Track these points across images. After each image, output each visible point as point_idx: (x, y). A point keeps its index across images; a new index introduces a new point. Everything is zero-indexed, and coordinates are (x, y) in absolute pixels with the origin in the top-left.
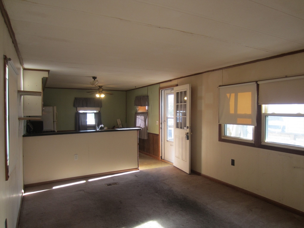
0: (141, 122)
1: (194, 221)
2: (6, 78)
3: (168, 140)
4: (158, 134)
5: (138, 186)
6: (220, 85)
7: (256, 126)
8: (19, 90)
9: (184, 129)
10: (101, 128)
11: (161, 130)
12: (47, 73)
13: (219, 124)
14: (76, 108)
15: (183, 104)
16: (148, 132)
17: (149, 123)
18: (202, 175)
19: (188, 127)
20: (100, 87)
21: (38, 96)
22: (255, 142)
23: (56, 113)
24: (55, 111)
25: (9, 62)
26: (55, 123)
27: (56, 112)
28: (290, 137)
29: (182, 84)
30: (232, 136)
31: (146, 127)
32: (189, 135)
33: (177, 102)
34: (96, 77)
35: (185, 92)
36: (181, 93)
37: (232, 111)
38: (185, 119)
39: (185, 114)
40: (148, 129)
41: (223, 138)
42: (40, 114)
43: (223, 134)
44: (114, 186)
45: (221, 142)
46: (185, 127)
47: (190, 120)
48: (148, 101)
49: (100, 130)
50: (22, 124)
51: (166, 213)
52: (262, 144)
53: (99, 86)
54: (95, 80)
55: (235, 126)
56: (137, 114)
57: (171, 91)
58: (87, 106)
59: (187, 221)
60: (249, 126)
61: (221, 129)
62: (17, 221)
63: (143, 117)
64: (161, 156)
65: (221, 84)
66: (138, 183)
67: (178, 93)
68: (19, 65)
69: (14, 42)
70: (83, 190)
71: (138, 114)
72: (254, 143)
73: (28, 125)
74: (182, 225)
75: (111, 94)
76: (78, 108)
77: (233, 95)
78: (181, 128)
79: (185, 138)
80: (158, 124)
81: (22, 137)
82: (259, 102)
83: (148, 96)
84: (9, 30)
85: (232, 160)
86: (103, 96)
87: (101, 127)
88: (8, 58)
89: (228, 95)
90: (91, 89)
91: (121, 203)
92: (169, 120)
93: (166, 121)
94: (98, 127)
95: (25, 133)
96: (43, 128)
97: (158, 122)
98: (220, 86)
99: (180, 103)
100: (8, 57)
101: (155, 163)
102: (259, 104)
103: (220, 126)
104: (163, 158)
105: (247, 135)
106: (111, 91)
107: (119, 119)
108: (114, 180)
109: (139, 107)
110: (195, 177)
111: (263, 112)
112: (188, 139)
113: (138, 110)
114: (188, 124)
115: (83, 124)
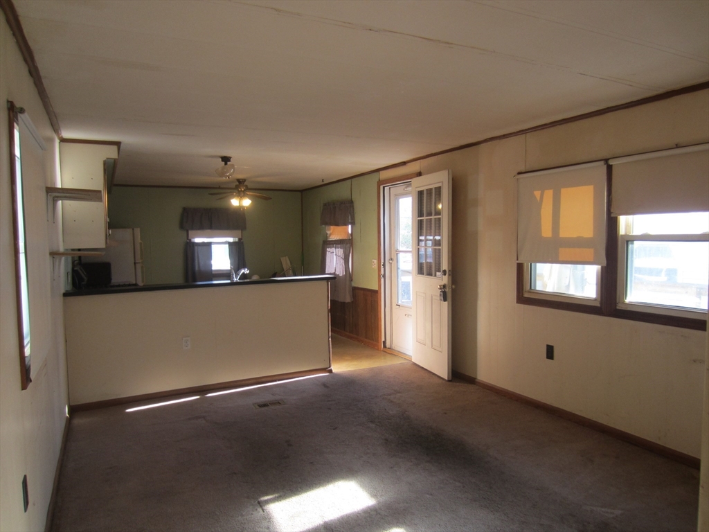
0: (337, 264)
1: (457, 484)
2: (15, 156)
3: (400, 303)
4: (377, 289)
5: (330, 409)
6: (519, 171)
7: (605, 265)
8: (49, 186)
9: (435, 276)
10: (244, 276)
11: (382, 280)
12: (115, 148)
13: (518, 264)
14: (185, 232)
15: (433, 217)
16: (354, 284)
17: (354, 264)
18: (479, 383)
19: (444, 272)
20: (241, 182)
21: (95, 201)
22: (601, 303)
23: (141, 243)
24: (138, 240)
25: (20, 116)
26: (139, 266)
27: (140, 241)
28: (687, 292)
29: (432, 170)
30: (547, 290)
31: (348, 275)
32: (447, 290)
33: (420, 214)
34: (230, 158)
35: (439, 190)
36: (429, 191)
37: (547, 231)
38: (437, 254)
39: (437, 243)
40: (354, 278)
41: (526, 295)
42: (101, 244)
43: (527, 287)
44: (273, 407)
45: (522, 306)
46: (439, 271)
47: (450, 255)
48: (353, 212)
49: (241, 281)
50: (59, 265)
51: (392, 468)
52: (618, 308)
53: (239, 181)
54: (226, 164)
55: (556, 266)
56: (327, 243)
57: (406, 187)
58: (211, 228)
59: (442, 486)
60: (588, 267)
61: (522, 275)
62: (54, 484)
63: (340, 251)
64: (383, 339)
65: (522, 169)
66: (329, 401)
67: (421, 193)
68: (49, 132)
69: (34, 72)
70: (204, 417)
71: (330, 244)
72: (599, 305)
73: (77, 271)
74: (428, 494)
75: (266, 199)
76: (190, 232)
77: (549, 194)
78: (430, 274)
79: (439, 298)
80: (376, 266)
81: (62, 298)
82: (612, 211)
83: (351, 202)
84: (18, 42)
85: (548, 346)
86: (247, 202)
87: (243, 273)
88: (17, 108)
89: (537, 194)
90: (220, 188)
91: (290, 445)
92: (401, 255)
93: (394, 259)
94: (237, 274)
95: (69, 288)
96: (110, 279)
97: (376, 261)
98: (519, 173)
99: (427, 216)
100: (18, 105)
101: (368, 357)
102: (612, 215)
103: (520, 267)
104: (388, 344)
105: (583, 288)
106: (267, 192)
107: (287, 258)
108: (273, 395)
109: (332, 227)
110: (461, 387)
111: (622, 231)
112: (445, 300)
113: (330, 236)
114: (445, 265)
115: (203, 268)
